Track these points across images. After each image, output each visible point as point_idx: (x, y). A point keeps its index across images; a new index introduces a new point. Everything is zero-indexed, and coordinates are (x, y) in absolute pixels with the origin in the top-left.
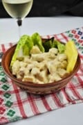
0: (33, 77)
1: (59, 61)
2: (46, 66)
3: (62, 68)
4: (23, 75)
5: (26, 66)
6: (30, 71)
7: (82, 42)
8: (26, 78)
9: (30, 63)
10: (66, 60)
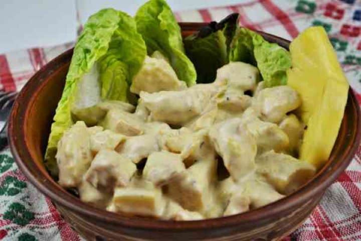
0: (153, 194)
1: (263, 117)
2: (207, 144)
3: (279, 148)
4: (108, 185)
5: (119, 148)
6: (141, 165)
7: (355, 32)
8: (125, 200)
9: (134, 133)
10: (297, 112)
